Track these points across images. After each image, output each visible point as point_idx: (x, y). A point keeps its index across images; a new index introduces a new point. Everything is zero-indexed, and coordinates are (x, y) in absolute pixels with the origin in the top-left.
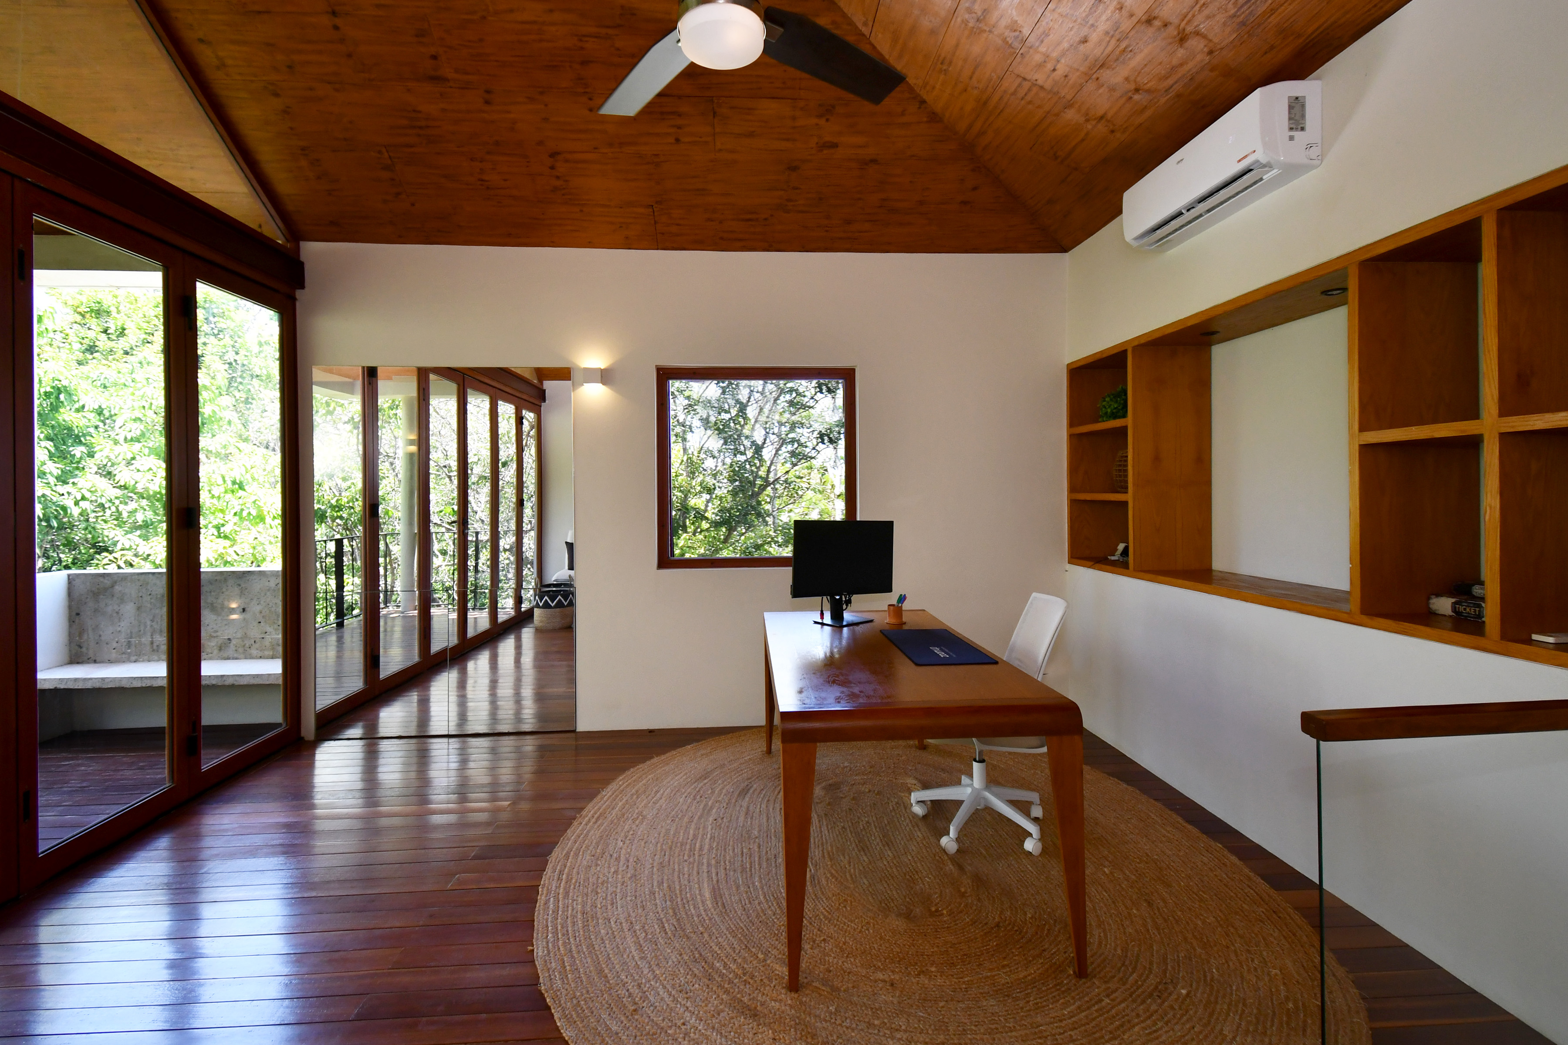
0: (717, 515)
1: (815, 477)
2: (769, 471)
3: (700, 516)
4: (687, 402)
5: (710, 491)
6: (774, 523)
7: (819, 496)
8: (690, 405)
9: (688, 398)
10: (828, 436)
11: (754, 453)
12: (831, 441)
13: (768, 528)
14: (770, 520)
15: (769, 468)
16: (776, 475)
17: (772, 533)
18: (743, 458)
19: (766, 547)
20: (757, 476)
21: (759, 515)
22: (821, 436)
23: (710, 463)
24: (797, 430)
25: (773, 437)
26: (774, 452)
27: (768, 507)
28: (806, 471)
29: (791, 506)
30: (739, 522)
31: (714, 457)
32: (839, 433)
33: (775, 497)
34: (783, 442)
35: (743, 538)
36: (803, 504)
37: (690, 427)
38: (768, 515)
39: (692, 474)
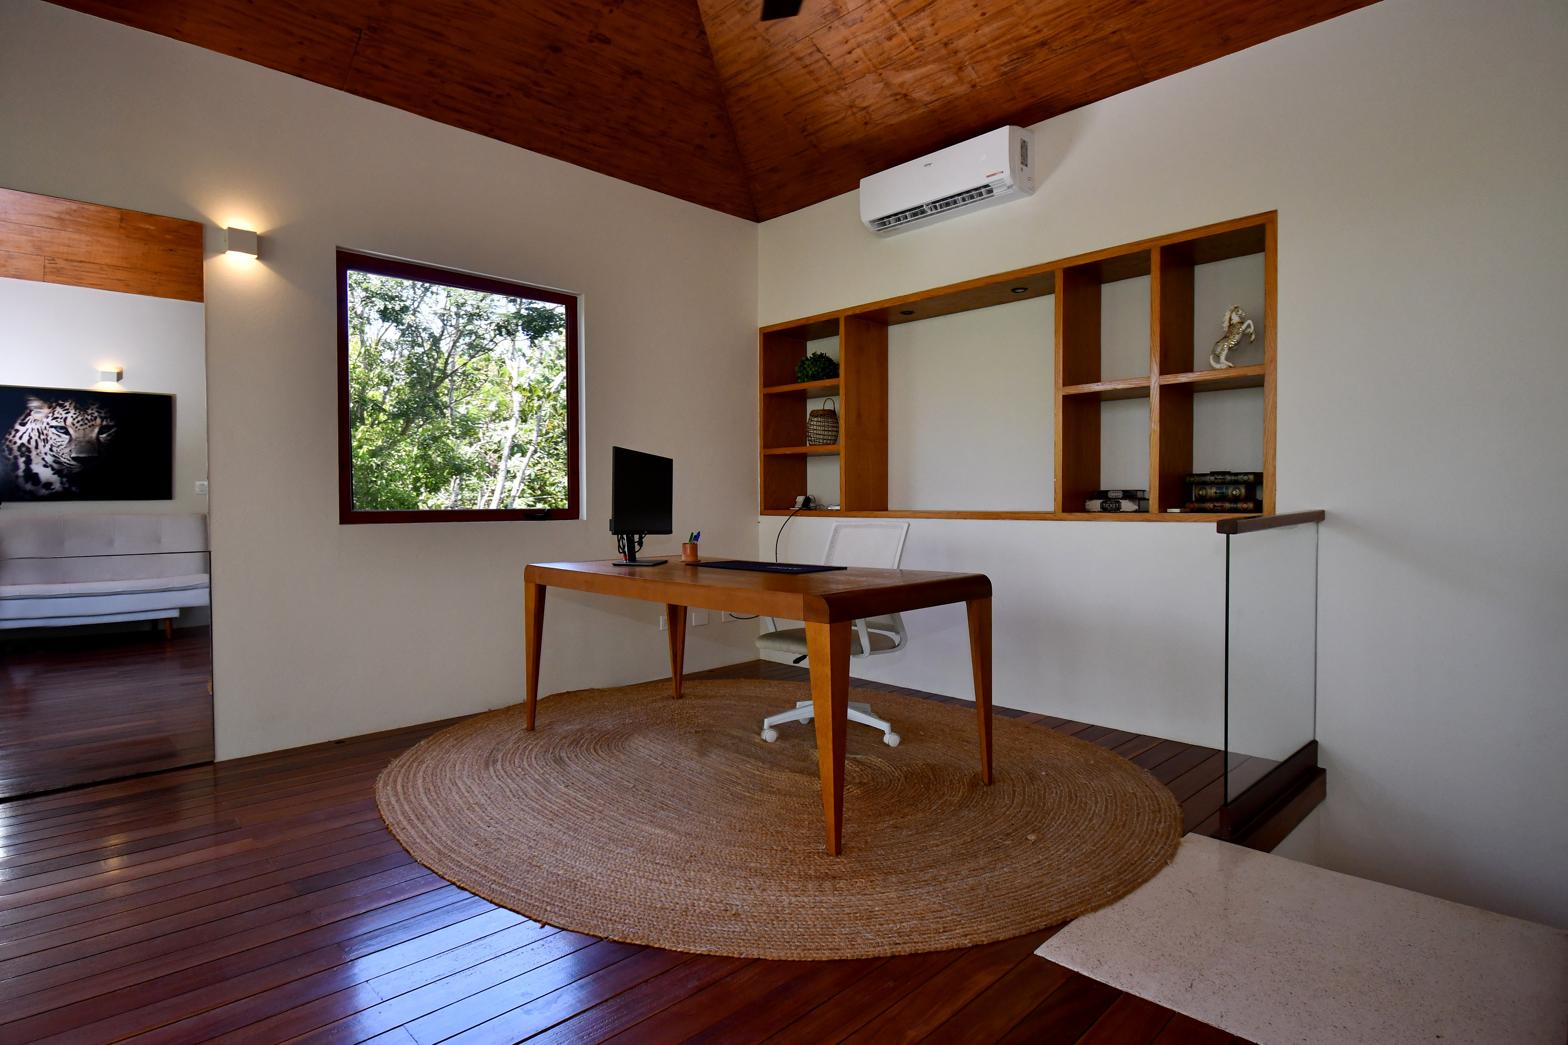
0: (395, 407)
1: (493, 369)
2: (446, 363)
3: (378, 408)
4: (364, 294)
5: (388, 383)
6: (451, 415)
7: (497, 388)
8: (368, 297)
9: (366, 290)
10: (506, 328)
11: (432, 345)
12: (509, 333)
13: (446, 420)
14: (447, 412)
15: (447, 360)
16: (453, 367)
17: (449, 425)
18: (420, 350)
19: (444, 439)
20: (434, 368)
21: (437, 407)
22: (499, 328)
23: (387, 355)
24: (475, 322)
25: (450, 329)
26: (451, 344)
27: (446, 399)
28: (483, 363)
29: (468, 398)
30: (416, 414)
31: (392, 349)
32: (517, 325)
33: (453, 389)
34: (461, 334)
35: (420, 430)
36: (481, 396)
37: (368, 319)
38: (446, 408)
39: (369, 366)
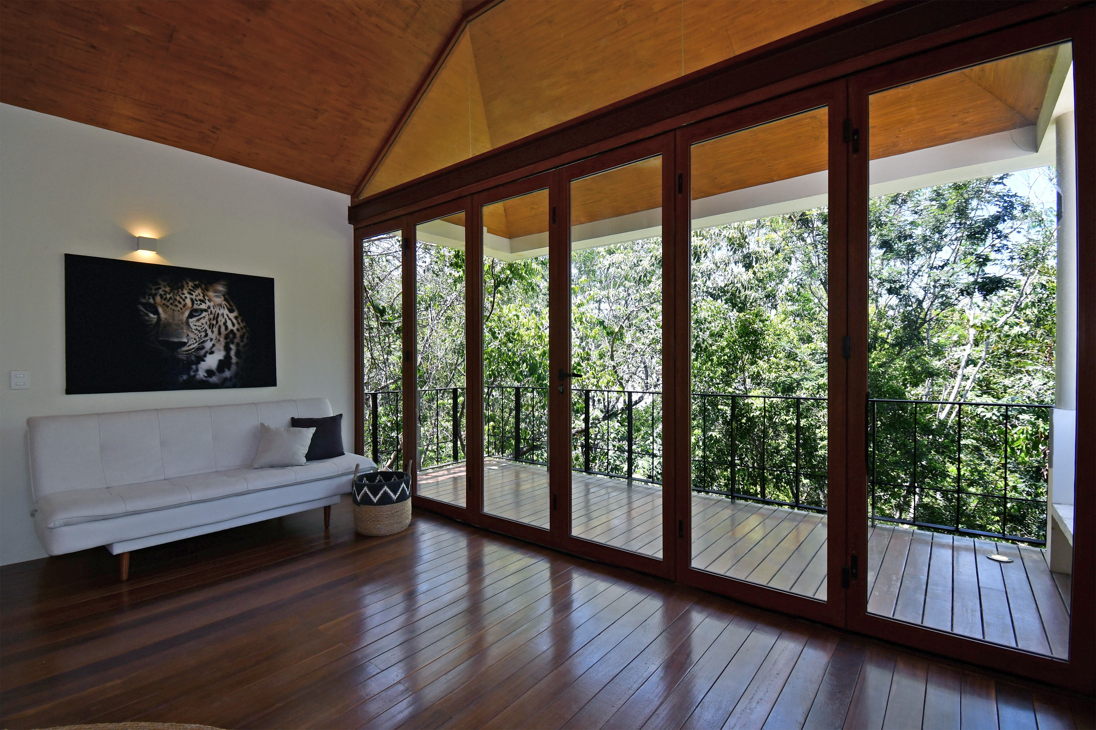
0: (894, 340)
1: (956, 316)
2: (926, 315)
3: (884, 341)
4: (879, 281)
5: (890, 328)
6: (928, 344)
7: (959, 327)
8: (881, 283)
9: (880, 279)
10: (966, 291)
11: (917, 305)
12: (968, 294)
13: (924, 347)
14: (926, 342)
15: (927, 313)
16: (930, 316)
17: (926, 349)
18: (910, 308)
19: (922, 357)
20: (919, 318)
21: (919, 339)
22: (962, 292)
23: (891, 313)
24: (946, 290)
25: (929, 295)
26: (930, 303)
27: (925, 335)
28: (950, 313)
29: (939, 334)
30: (906, 344)
31: (893, 309)
32: (974, 288)
33: (929, 329)
34: (936, 297)
35: (908, 352)
36: (948, 332)
37: (880, 294)
38: (925, 340)
39: (880, 319)
